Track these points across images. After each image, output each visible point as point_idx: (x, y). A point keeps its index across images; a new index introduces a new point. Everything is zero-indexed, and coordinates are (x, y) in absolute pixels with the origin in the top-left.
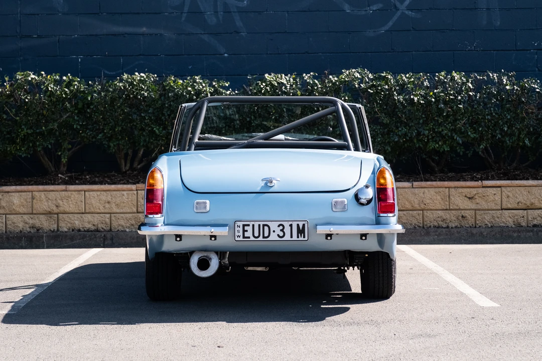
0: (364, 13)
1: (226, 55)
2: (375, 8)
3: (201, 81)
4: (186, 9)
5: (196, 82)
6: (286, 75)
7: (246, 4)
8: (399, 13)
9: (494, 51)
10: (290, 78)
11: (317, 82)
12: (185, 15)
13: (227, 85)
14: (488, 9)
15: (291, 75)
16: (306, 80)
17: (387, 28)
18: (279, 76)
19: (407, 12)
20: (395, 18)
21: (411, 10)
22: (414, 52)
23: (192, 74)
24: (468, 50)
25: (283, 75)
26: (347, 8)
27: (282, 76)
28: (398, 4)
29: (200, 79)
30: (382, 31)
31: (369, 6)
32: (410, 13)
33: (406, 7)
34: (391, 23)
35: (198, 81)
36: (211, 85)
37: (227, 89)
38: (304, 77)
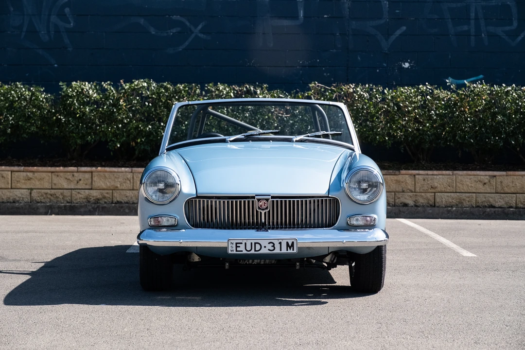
0: (165, 35)
1: (56, 65)
2: (174, 31)
3: (22, 86)
4: (25, 29)
5: (18, 88)
6: (89, 83)
7: (72, 26)
8: (193, 36)
9: (268, 67)
10: (92, 85)
11: (112, 89)
12: (23, 34)
13: (42, 90)
14: (264, 34)
15: (93, 82)
16: (104, 87)
17: (184, 46)
18: (84, 84)
19: (199, 35)
20: (190, 39)
21: (204, 33)
22: (205, 67)
23: (15, 81)
24: (248, 66)
25: (87, 83)
26: (153, 31)
27: (85, 84)
28: (193, 28)
29: (21, 85)
30: (180, 49)
31: (170, 29)
32: (202, 35)
33: (200, 31)
34: (187, 43)
35: (19, 86)
36: (29, 90)
37: (42, 93)
38: (103, 85)
